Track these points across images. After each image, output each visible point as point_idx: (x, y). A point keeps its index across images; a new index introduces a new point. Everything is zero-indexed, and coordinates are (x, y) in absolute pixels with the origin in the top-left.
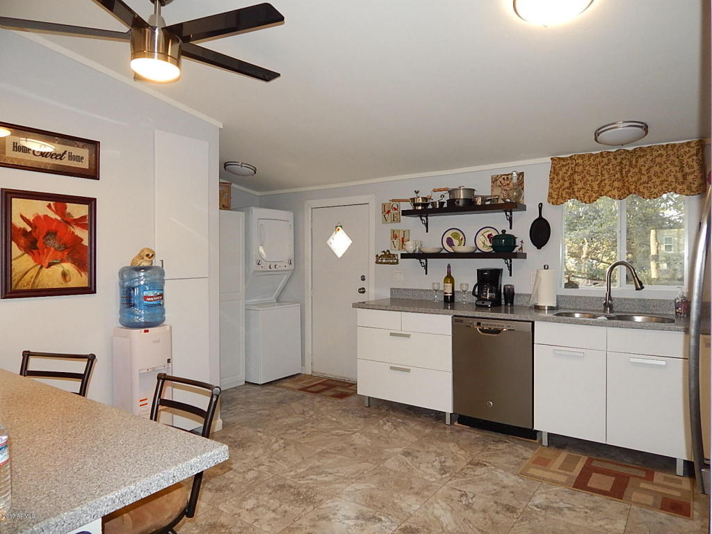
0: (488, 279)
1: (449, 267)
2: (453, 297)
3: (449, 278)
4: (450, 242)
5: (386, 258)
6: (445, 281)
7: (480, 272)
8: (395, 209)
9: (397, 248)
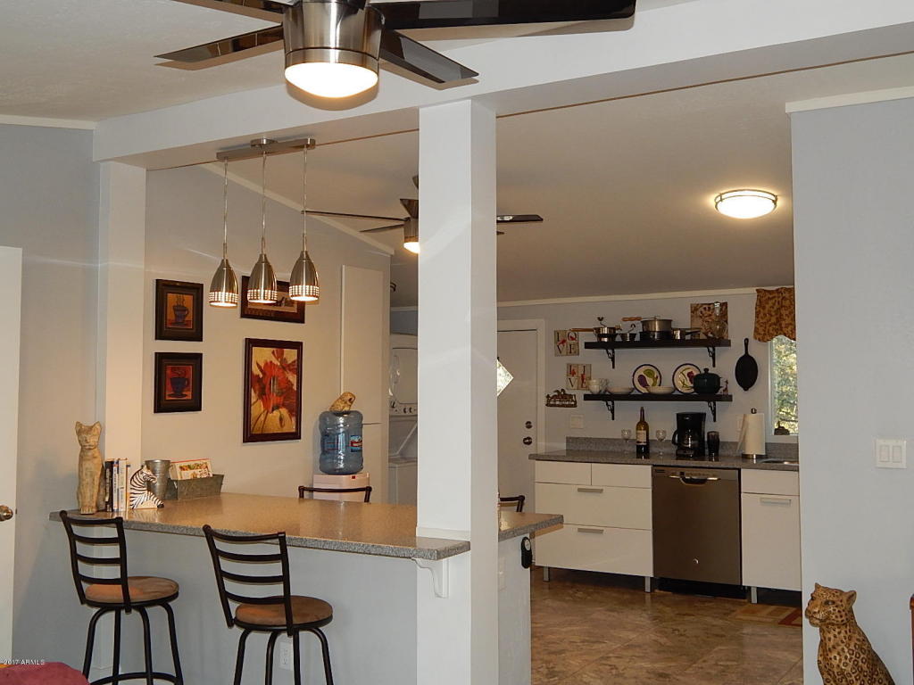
0: (689, 425)
1: (642, 410)
2: (647, 447)
3: (643, 424)
4: (642, 380)
5: (560, 399)
6: (638, 428)
7: (680, 417)
8: (573, 339)
9: (575, 387)
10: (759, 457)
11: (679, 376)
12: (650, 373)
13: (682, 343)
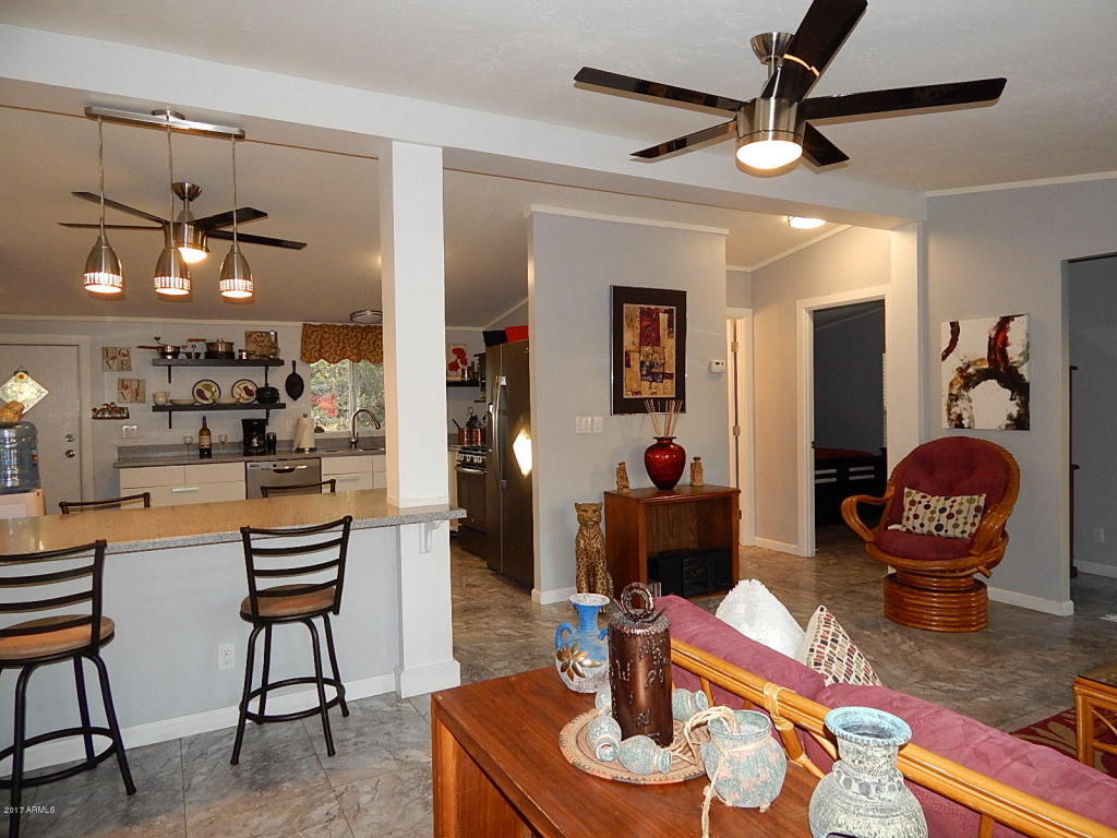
0: (253, 428)
1: (204, 419)
2: (209, 450)
3: (205, 430)
4: (201, 393)
5: (109, 412)
6: (201, 433)
7: (245, 422)
8: (124, 355)
9: (129, 399)
10: (311, 450)
11: (236, 390)
12: (208, 388)
13: (241, 362)
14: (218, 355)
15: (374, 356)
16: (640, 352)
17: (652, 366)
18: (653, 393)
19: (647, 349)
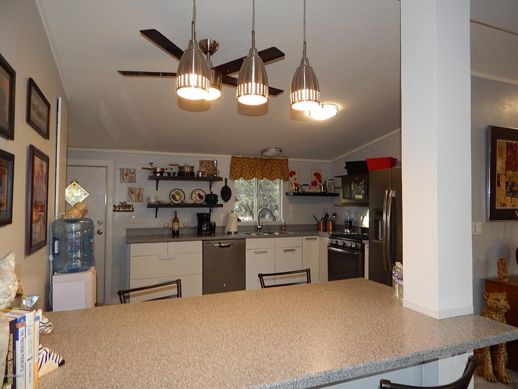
0: (203, 219)
1: (176, 212)
2: (178, 231)
3: (176, 220)
4: (174, 197)
5: (125, 207)
6: (174, 221)
7: (199, 215)
8: (133, 173)
9: (134, 200)
10: (235, 233)
11: (194, 195)
12: (178, 193)
13: (198, 179)
14: (184, 175)
15: (271, 176)
16: (506, 175)
17: (512, 185)
18: (513, 205)
19: (510, 173)
